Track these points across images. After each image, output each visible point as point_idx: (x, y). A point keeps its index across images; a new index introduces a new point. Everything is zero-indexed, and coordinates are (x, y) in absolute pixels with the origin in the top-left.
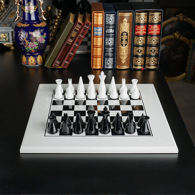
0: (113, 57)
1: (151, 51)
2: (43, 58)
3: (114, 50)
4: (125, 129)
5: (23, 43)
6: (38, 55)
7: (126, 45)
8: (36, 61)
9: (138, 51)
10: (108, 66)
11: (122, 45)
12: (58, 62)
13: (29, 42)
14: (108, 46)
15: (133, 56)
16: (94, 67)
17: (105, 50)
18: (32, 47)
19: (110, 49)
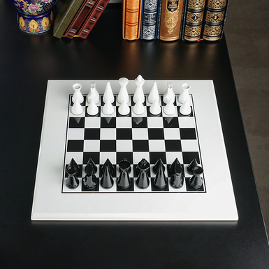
0: (156, 24)
1: (213, 18)
2: (50, 20)
3: (157, 15)
4: (169, 178)
5: (19, 5)
6: (42, 18)
7: (175, 9)
8: (40, 26)
9: (193, 18)
10: (147, 36)
11: (170, 10)
12: (73, 31)
13: (29, 3)
14: (148, 11)
15: (186, 24)
16: (127, 38)
17: (143, 15)
18: (32, 10)
19: (152, 15)
